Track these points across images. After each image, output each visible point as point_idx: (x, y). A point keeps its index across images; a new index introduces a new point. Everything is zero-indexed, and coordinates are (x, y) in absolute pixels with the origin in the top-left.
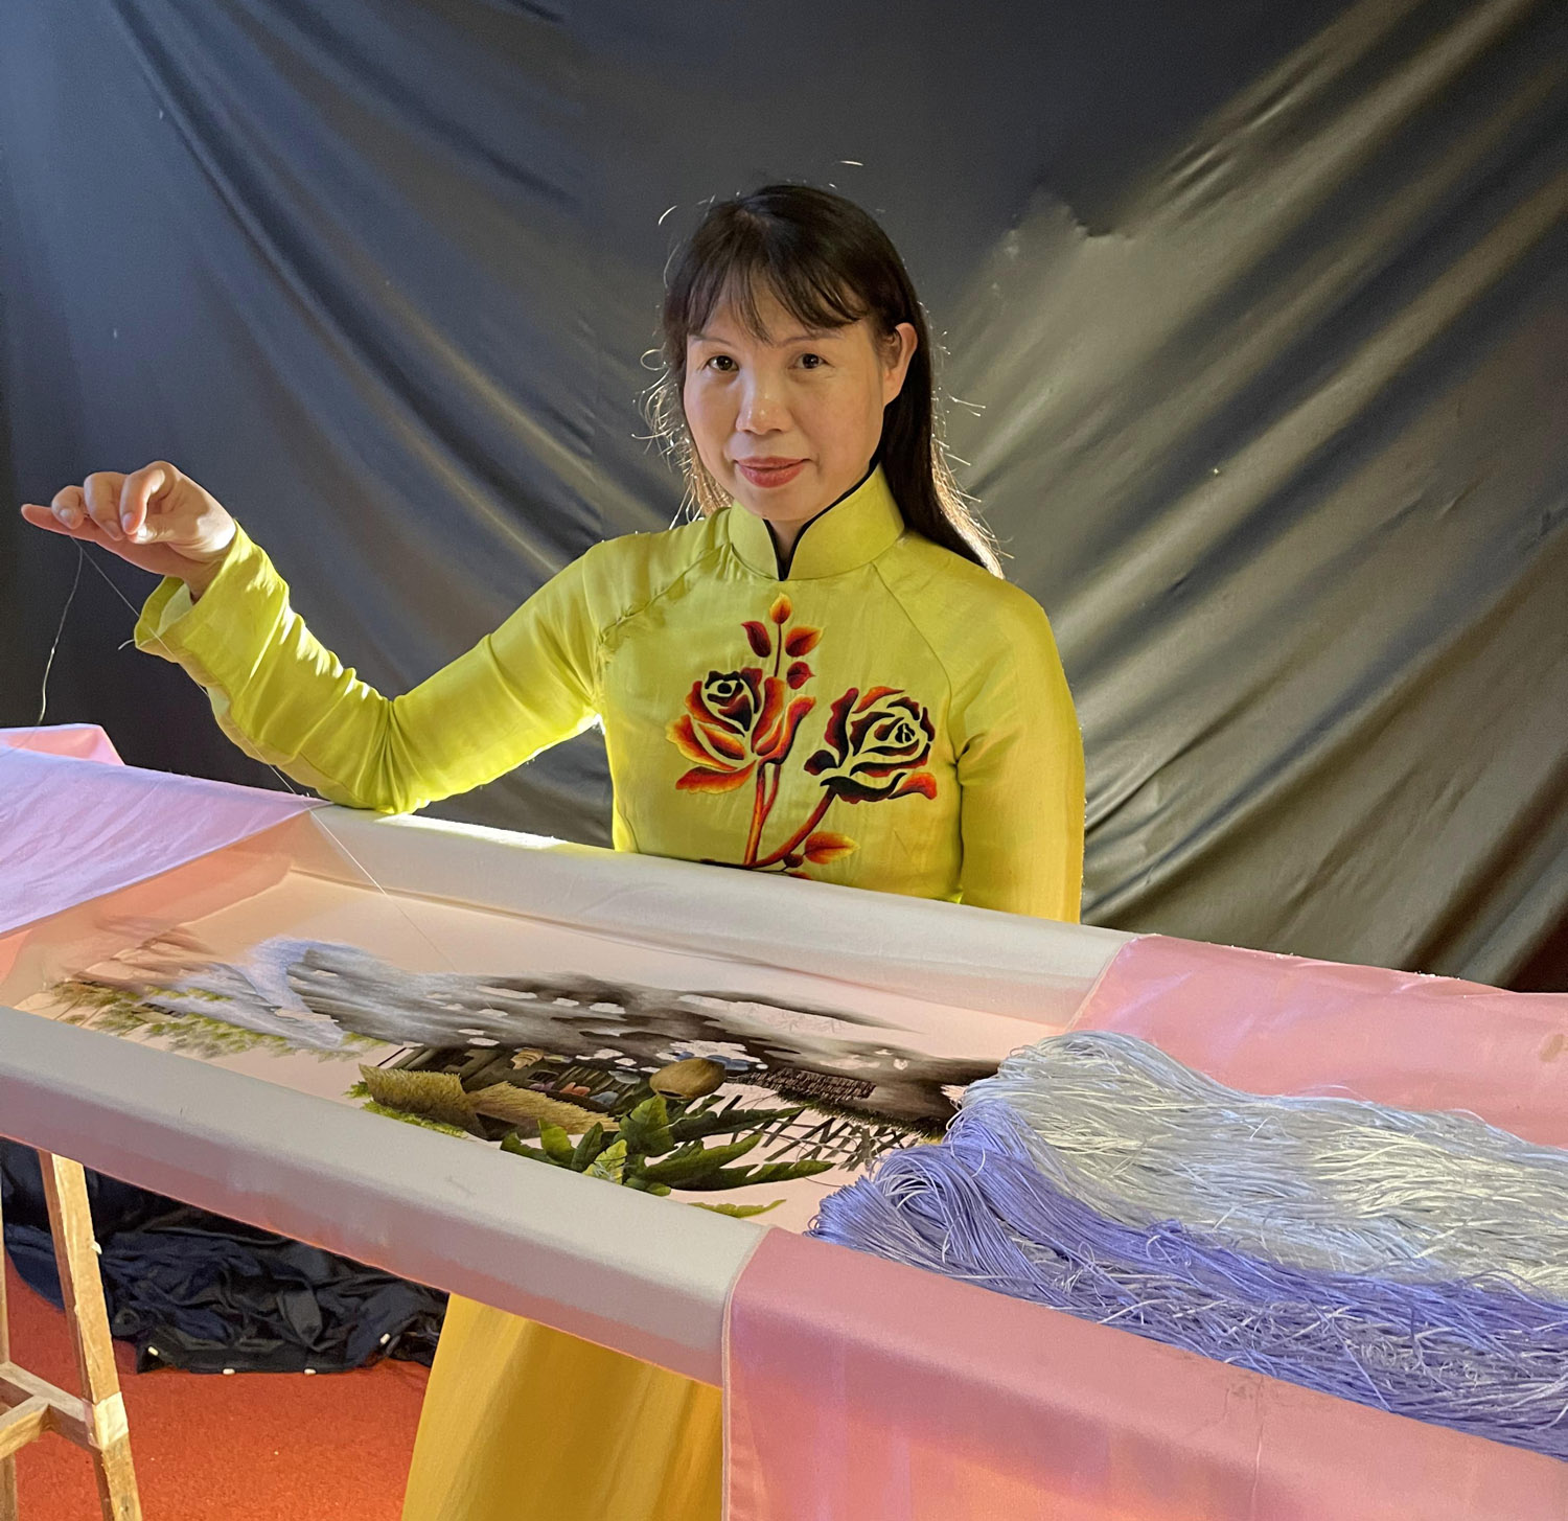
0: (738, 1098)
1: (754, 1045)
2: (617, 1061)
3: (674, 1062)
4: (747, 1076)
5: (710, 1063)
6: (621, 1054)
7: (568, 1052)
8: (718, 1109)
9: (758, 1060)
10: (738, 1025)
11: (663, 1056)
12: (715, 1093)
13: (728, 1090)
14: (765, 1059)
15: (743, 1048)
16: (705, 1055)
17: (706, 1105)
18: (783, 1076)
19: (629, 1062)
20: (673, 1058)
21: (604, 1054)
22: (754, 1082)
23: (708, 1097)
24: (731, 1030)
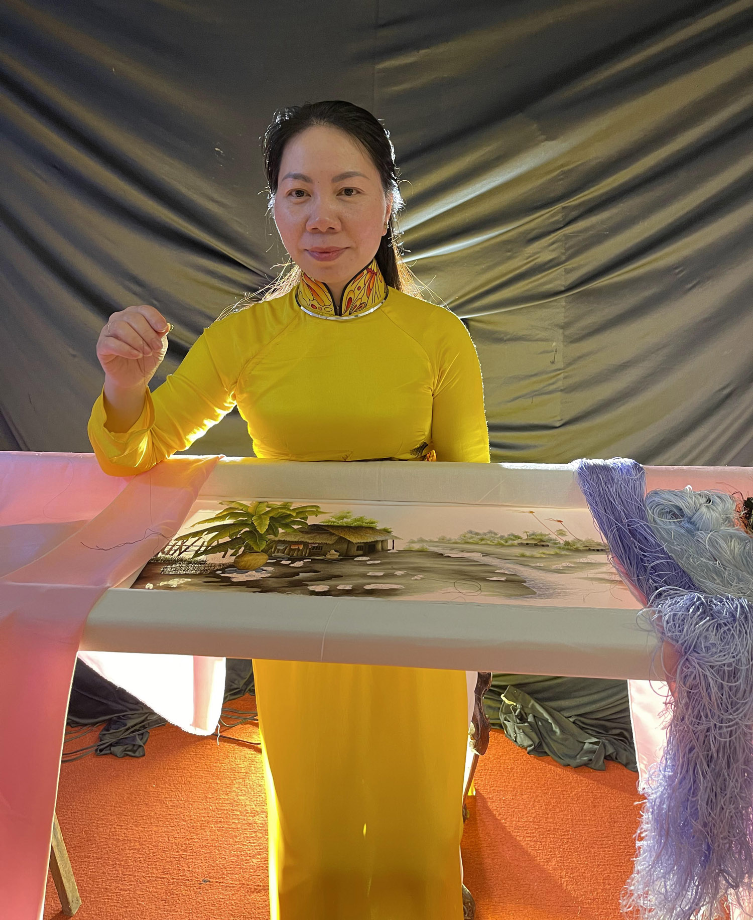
0: (224, 557)
1: (228, 583)
2: (290, 562)
3: (263, 566)
4: (225, 568)
5: (244, 570)
6: (291, 565)
7: (317, 561)
8: (230, 552)
9: (222, 575)
10: (241, 591)
11: (270, 569)
12: (235, 557)
13: (229, 559)
14: (218, 576)
15: (233, 580)
16: (250, 573)
17: (237, 551)
18: (207, 570)
19: (283, 562)
20: (265, 568)
21: (299, 564)
22: (220, 565)
23: (237, 555)
24: (244, 588)
